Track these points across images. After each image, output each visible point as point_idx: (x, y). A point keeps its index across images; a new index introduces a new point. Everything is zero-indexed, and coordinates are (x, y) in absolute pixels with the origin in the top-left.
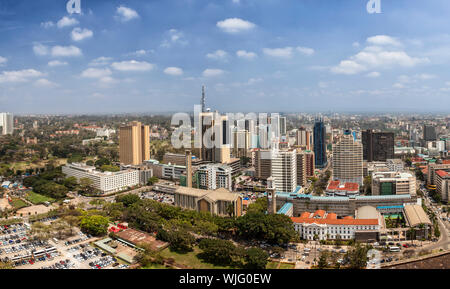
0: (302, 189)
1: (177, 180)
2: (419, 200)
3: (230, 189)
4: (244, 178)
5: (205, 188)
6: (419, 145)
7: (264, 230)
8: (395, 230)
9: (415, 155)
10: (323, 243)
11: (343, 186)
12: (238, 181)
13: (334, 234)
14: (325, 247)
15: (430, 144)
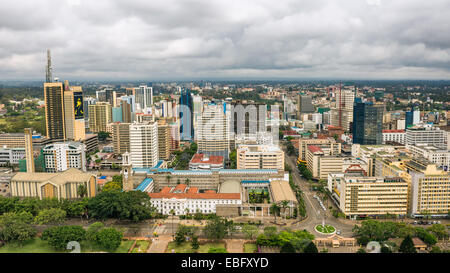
0: (164, 164)
1: (16, 165)
2: (287, 176)
3: (84, 168)
4: (100, 155)
5: (53, 170)
6: (293, 117)
7: (119, 209)
8: (259, 205)
9: (288, 127)
10: (183, 217)
11: (207, 159)
12: (93, 158)
13: (195, 209)
14: (184, 222)
15: (305, 117)
